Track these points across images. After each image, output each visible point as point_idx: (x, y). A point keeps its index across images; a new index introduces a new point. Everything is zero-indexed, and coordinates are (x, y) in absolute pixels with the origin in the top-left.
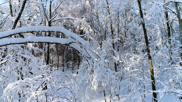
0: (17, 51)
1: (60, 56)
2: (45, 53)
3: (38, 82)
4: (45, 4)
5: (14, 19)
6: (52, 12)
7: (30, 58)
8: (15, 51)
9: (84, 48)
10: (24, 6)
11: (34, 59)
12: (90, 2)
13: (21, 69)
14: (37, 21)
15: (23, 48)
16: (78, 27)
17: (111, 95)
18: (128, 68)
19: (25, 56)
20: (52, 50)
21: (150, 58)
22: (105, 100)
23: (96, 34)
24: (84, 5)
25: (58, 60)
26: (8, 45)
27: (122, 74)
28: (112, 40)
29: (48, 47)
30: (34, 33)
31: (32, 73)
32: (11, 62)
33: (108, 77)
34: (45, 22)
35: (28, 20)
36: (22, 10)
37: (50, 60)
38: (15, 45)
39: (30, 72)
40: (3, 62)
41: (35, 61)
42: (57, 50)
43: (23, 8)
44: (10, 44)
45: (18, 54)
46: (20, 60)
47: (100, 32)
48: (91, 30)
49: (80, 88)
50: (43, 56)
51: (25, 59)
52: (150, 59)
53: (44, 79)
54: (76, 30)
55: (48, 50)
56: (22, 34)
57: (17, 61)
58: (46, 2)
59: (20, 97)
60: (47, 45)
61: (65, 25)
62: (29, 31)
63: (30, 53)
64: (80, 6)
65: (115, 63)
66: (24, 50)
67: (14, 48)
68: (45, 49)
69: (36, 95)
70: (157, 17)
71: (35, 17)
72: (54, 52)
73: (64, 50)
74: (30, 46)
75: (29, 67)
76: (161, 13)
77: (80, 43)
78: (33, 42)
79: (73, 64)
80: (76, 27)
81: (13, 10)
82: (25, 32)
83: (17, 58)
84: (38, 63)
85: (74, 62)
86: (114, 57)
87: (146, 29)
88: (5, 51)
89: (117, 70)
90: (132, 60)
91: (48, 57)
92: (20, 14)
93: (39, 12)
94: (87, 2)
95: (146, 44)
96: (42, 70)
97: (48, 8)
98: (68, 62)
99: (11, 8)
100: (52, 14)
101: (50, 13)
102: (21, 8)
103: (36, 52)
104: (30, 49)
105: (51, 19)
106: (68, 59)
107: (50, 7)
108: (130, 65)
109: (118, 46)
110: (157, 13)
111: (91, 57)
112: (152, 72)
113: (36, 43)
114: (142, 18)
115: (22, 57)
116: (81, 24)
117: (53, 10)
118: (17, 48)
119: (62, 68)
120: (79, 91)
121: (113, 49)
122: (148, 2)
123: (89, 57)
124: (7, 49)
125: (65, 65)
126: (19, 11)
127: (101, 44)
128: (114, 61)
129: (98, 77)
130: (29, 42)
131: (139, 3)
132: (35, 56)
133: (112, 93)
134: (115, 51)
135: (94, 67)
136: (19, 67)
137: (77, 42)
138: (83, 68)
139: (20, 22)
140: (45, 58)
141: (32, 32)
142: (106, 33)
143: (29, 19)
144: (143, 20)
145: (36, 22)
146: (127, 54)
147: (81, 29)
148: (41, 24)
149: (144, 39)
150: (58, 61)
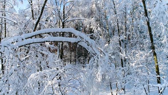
0: (37, 48)
1: (72, 53)
2: (60, 50)
3: (53, 73)
4: (60, 7)
5: (35, 22)
6: (65, 13)
7: (47, 54)
8: (36, 48)
9: (90, 46)
10: (43, 11)
11: (51, 55)
12: (96, 5)
13: (40, 62)
14: (53, 21)
15: (42, 45)
16: (88, 26)
17: (118, 89)
18: (134, 64)
19: (44, 52)
20: (66, 47)
21: (155, 54)
22: (112, 93)
23: (104, 32)
24: (91, 8)
25: (71, 55)
26: (31, 43)
27: (127, 70)
28: (118, 38)
29: (62, 45)
30: (50, 34)
31: (49, 67)
32: (33, 57)
33: (112, 71)
34: (60, 22)
35: (46, 22)
36: (41, 15)
37: (64, 56)
38: (36, 44)
39: (47, 66)
40: (27, 57)
41: (51, 57)
42: (70, 47)
43: (42, 13)
44: (33, 43)
45: (38, 50)
46: (40, 55)
47: (108, 30)
48: (99, 29)
49: (89, 80)
50: (58, 53)
51: (43, 55)
52: (155, 56)
53: (58, 72)
54: (86, 29)
55: (62, 47)
56: (41, 35)
57: (37, 56)
58: (60, 5)
59: (39, 85)
60: (61, 43)
61: (77, 25)
62: (47, 32)
63: (47, 50)
64: (88, 9)
65: (121, 59)
66: (43, 47)
67: (35, 45)
68: (59, 46)
69: (52, 83)
70: (161, 15)
71: (51, 18)
72: (67, 49)
73: (76, 47)
74: (47, 44)
75: (46, 61)
76: (165, 12)
77: (87, 41)
78: (49, 41)
79: (83, 60)
80: (87, 26)
81: (34, 14)
82: (43, 34)
83: (37, 54)
84: (54, 58)
85: (85, 58)
86: (121, 54)
87: (150, 27)
88: (28, 48)
89: (124, 66)
90: (138, 56)
91: (62, 53)
92: (39, 18)
93: (55, 14)
94: (93, 5)
95: (150, 41)
96: (57, 64)
97: (62, 10)
98: (80, 58)
99: (32, 12)
100: (65, 16)
101: (64, 15)
102: (40, 13)
103: (52, 49)
104: (47, 46)
105: (65, 20)
106: (80, 55)
107: (64, 9)
108: (136, 62)
109: (125, 43)
110: (160, 12)
111: (96, 54)
112: (158, 69)
113: (52, 42)
114: (146, 17)
115: (41, 53)
116: (91, 23)
117: (66, 12)
118: (37, 46)
119: (74, 63)
120: (87, 83)
121: (119, 46)
122: (152, 1)
123: (94, 53)
124: (30, 46)
125: (77, 60)
126: (39, 15)
127: (109, 42)
128: (121, 57)
129: (102, 71)
130: (47, 41)
131: (144, 2)
132: (51, 52)
133: (119, 86)
134: (121, 48)
135: (99, 62)
136: (38, 61)
137: (84, 41)
138: (91, 63)
139: (40, 24)
140: (60, 54)
141: (49, 33)
142: (114, 31)
143: (46, 20)
144: (147, 19)
145: (52, 23)
146: (133, 51)
147: (91, 27)
148: (56, 24)
149: (149, 37)
150: (71, 57)
